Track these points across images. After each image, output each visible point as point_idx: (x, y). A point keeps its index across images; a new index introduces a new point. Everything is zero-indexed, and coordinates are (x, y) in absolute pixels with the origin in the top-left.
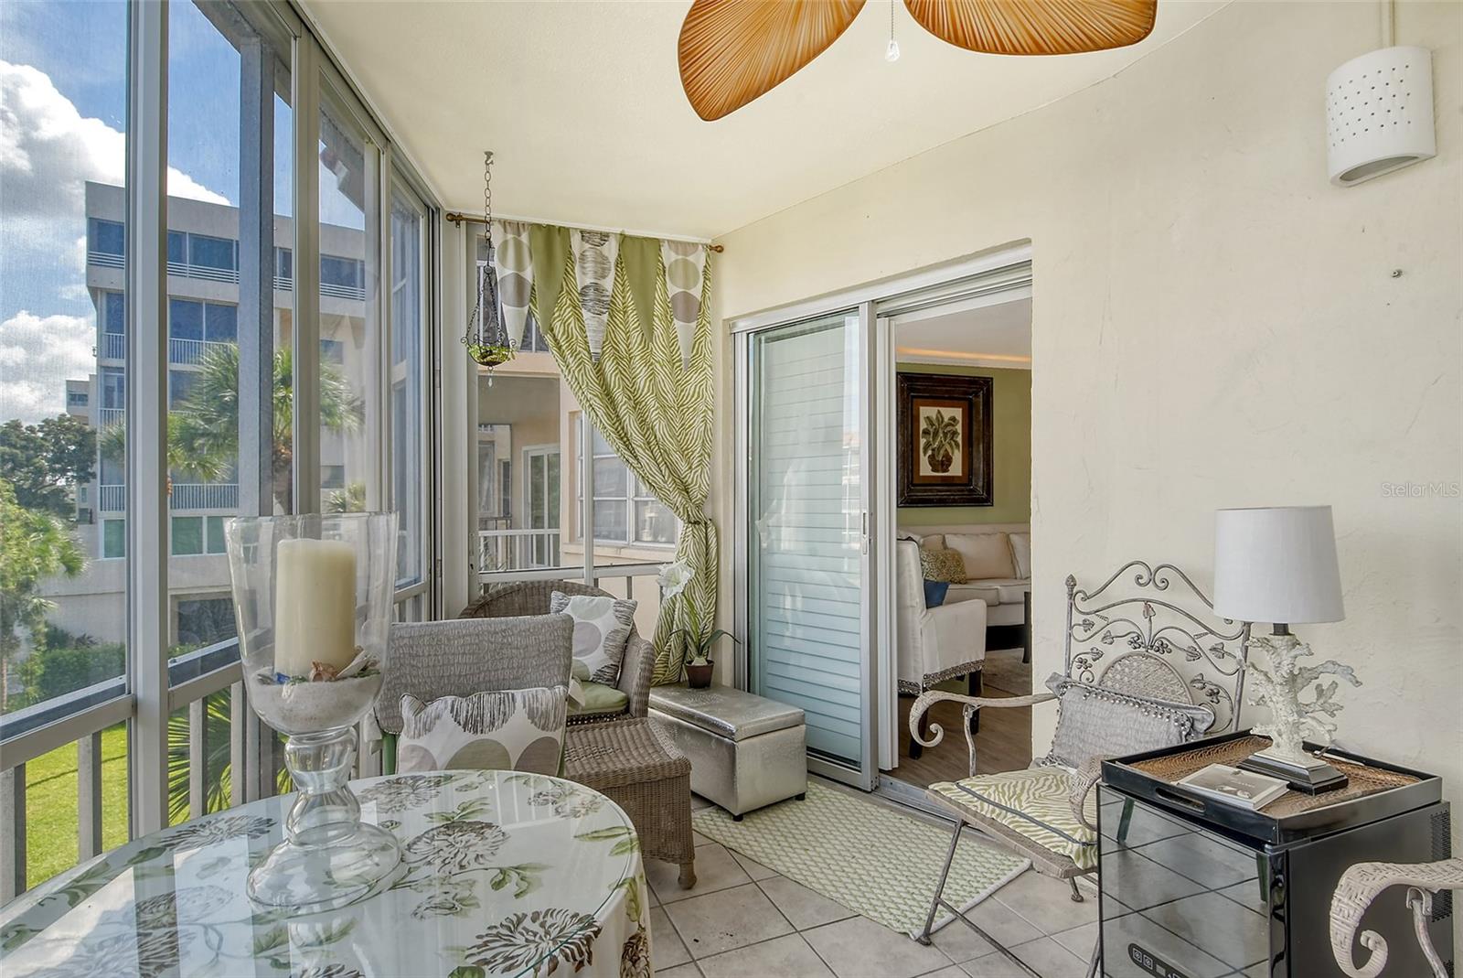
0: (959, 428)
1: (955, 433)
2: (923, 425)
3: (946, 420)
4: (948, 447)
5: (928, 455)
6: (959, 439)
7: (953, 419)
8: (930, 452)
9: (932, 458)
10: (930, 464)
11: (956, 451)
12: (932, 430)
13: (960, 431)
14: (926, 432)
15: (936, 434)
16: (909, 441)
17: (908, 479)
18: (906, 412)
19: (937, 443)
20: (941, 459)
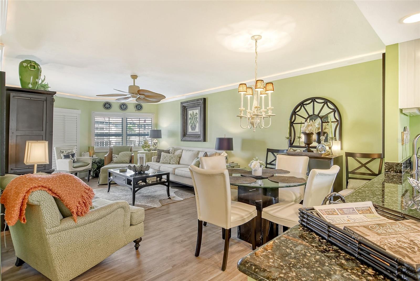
0: (198, 116)
1: (197, 118)
2: (189, 116)
4: (195, 122)
6: (198, 120)
7: (196, 113)
8: (191, 125)
9: (191, 126)
10: (191, 128)
11: (197, 124)
12: (191, 118)
16: (185, 122)
17: (185, 133)
18: (184, 113)
19: (193, 122)
20: (193, 126)
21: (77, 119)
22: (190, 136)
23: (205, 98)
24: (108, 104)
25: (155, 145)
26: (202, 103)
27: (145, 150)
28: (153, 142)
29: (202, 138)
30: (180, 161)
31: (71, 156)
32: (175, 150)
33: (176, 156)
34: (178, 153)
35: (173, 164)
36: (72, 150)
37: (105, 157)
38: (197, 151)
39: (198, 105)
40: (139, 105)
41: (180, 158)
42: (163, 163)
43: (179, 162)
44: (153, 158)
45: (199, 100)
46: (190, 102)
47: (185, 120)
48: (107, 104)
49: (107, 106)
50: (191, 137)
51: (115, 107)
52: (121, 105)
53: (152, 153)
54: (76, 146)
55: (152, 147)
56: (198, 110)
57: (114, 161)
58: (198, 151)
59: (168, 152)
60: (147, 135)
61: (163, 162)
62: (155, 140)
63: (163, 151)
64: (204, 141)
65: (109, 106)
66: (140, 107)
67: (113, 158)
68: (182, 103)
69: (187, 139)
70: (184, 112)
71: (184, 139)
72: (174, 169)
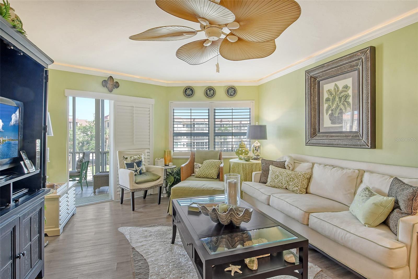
0: (350, 92)
1: (347, 96)
2: (326, 95)
3: (341, 89)
4: (342, 107)
5: (328, 114)
6: (350, 100)
7: (347, 87)
8: (330, 112)
9: (331, 115)
10: (330, 120)
11: (348, 108)
12: (331, 98)
13: (351, 94)
14: (328, 100)
15: (334, 99)
16: (315, 108)
17: (315, 129)
18: (313, 91)
19: (335, 106)
20: (337, 115)
21: (149, 112)
22: (327, 136)
23: (375, 47)
24: (190, 89)
25: (256, 150)
26: (366, 58)
27: (241, 159)
28: (254, 146)
29: (365, 139)
30: (308, 185)
31: (136, 164)
32: (296, 162)
33: (300, 175)
34: (302, 168)
35: (293, 191)
36: (140, 156)
37: (182, 167)
38: (357, 171)
39: (351, 67)
40: (232, 88)
41: (309, 179)
42: (274, 187)
43: (307, 189)
44: (254, 173)
45: (356, 55)
46: (328, 66)
47: (314, 104)
48: (188, 89)
49: (189, 92)
50: (332, 137)
51: (199, 93)
52: (207, 91)
53: (252, 164)
54: (149, 149)
55: (251, 154)
56: (351, 79)
57: (196, 173)
58: (359, 170)
59: (282, 165)
60: (244, 134)
61: (273, 184)
62: (256, 143)
63: (272, 163)
64: (371, 148)
65: (191, 92)
66: (233, 92)
67: (195, 169)
68: (307, 72)
69: (321, 141)
70: (314, 88)
71: (313, 141)
72: (307, 215)
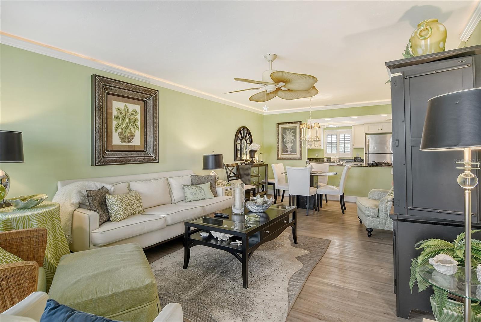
0: (139, 117)
1: (136, 120)
2: (115, 113)
3: (130, 111)
4: (131, 128)
5: (118, 132)
6: (139, 124)
7: (135, 111)
8: (119, 130)
9: (121, 134)
10: (120, 138)
11: (137, 131)
12: (121, 117)
13: (139, 118)
14: (117, 117)
15: (124, 119)
19: (124, 125)
20: (127, 135)
26: (156, 97)
29: (154, 156)
45: (149, 91)
56: (140, 106)
68: (99, 78)
71: (107, 160)
